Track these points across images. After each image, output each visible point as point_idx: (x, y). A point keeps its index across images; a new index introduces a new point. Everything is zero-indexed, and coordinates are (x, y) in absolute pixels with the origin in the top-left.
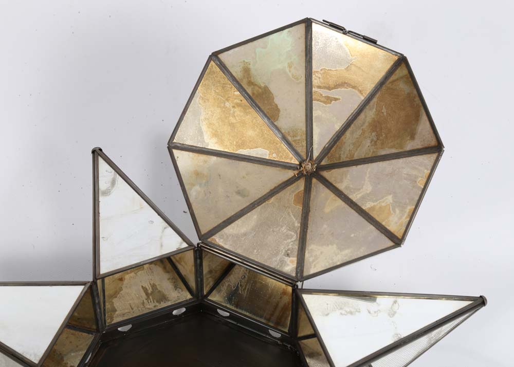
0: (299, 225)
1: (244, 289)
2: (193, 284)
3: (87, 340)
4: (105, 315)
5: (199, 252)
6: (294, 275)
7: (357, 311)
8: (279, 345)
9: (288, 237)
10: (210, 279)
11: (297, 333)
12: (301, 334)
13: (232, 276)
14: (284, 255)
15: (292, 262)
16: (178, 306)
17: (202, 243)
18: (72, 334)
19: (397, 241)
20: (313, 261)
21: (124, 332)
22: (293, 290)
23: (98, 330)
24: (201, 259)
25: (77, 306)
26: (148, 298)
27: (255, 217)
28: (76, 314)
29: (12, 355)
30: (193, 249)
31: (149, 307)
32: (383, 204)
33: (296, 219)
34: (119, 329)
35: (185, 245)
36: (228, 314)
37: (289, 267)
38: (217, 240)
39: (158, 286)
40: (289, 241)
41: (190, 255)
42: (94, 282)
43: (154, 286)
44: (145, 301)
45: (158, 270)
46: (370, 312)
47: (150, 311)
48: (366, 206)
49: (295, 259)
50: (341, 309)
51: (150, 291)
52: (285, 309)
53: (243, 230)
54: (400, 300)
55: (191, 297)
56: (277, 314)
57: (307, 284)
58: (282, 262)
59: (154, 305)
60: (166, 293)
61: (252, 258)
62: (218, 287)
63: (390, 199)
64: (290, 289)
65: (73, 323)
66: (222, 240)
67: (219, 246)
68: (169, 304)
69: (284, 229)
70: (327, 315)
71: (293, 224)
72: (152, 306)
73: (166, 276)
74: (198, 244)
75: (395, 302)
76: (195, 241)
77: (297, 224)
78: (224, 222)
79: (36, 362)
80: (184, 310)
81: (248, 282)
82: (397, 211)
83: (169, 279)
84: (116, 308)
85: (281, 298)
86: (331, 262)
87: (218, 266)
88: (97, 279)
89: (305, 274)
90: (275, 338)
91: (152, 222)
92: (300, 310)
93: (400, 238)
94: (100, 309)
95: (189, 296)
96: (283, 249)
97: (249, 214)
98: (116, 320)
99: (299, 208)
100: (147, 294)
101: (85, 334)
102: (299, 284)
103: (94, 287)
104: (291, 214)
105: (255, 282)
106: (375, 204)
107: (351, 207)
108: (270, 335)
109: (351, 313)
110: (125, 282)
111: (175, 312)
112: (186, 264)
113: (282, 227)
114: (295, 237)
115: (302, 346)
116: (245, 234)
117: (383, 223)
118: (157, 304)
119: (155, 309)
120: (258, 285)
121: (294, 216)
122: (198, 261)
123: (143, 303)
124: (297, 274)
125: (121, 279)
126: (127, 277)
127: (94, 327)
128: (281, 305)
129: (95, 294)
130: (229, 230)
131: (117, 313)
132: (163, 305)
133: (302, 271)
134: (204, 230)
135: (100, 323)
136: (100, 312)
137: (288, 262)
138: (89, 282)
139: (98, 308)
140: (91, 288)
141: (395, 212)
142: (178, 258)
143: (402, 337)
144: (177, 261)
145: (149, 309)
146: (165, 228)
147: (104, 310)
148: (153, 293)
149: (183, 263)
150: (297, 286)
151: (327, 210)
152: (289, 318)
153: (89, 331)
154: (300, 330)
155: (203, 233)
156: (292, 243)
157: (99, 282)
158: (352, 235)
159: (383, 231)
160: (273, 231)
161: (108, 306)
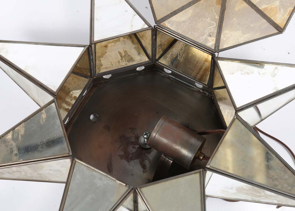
0: (218, 18)
1: (181, 57)
2: (149, 52)
3: (84, 82)
4: (96, 68)
5: (155, 31)
6: (213, 48)
7: (251, 72)
8: (201, 92)
9: (211, 24)
10: (160, 50)
11: (212, 85)
12: (215, 86)
13: (174, 48)
14: (208, 36)
15: (213, 40)
16: (140, 65)
17: (157, 25)
18: (76, 77)
19: (280, 30)
20: (226, 40)
21: (107, 79)
22: (212, 58)
23: (91, 76)
24: (156, 36)
25: (79, 60)
26: (122, 59)
27: (191, 11)
28: (78, 65)
29: (41, 86)
30: (152, 29)
31: (122, 64)
32: (273, 6)
33: (217, 14)
34: (104, 77)
35: (146, 26)
36: (170, 72)
37: (211, 43)
38: (167, 24)
39: (128, 52)
40: (212, 27)
41: (149, 33)
42: (90, 46)
43: (125, 52)
44: (120, 61)
45: (129, 42)
46: (259, 74)
47: (123, 67)
48: (261, 8)
49: (214, 39)
50: (242, 70)
51: (123, 55)
52: (206, 70)
53: (183, 19)
54: (279, 67)
55: (149, 60)
56: (201, 73)
57: (221, 54)
58: (206, 40)
59: (125, 63)
60: (133, 56)
61: (187, 36)
62: (165, 55)
63: (277, 3)
64: (210, 57)
65: (76, 71)
66: (169, 24)
67: (168, 28)
68: (135, 63)
69: (208, 20)
70: (233, 74)
71: (215, 16)
72: (124, 64)
73: (133, 46)
74: (154, 26)
75: (276, 68)
76: (153, 24)
77: (217, 17)
78: (171, 13)
79: (55, 90)
80: (143, 68)
81: (184, 52)
82: (282, 11)
83: (135, 48)
84: (102, 63)
85: (204, 63)
86: (237, 41)
87: (166, 41)
88: (92, 44)
89: (220, 48)
90: (199, 88)
91: (127, 11)
92: (216, 71)
93: (282, 28)
94: (93, 63)
95: (147, 59)
96: (207, 32)
97: (187, 9)
98: (102, 71)
99: (219, 7)
100: (121, 56)
101: (83, 78)
102: (216, 54)
103: (90, 49)
104: (214, 11)
105: (188, 53)
106: (268, 6)
107: (252, 7)
108: (196, 86)
109: (248, 73)
110: (109, 48)
111: (138, 69)
112: (146, 39)
113: (207, 18)
114: (215, 25)
115: (215, 93)
116: (184, 22)
117: (272, 19)
118: (127, 63)
119: (126, 66)
120: (190, 55)
121: (215, 12)
122: (154, 37)
123: (119, 62)
124: (215, 47)
125: (106, 46)
126: (110, 45)
127: (89, 74)
128: (204, 68)
129: (90, 53)
130: (174, 18)
131: (103, 67)
132: (131, 64)
133: (219, 46)
134: (158, 18)
135: (92, 71)
136: (93, 65)
137: (210, 40)
138: (87, 45)
139: (91, 61)
140: (88, 49)
141: (280, 11)
142: (141, 35)
143: (279, 90)
144: (140, 37)
145: (122, 65)
146: (135, 15)
147: (95, 64)
148: (125, 56)
149: (144, 38)
150: (215, 55)
151: (236, 9)
152: (209, 76)
153: (86, 77)
154: (215, 83)
155: (158, 20)
156: (213, 28)
157: (93, 46)
158: (252, 25)
159: (272, 23)
160: (202, 21)
161: (97, 62)
